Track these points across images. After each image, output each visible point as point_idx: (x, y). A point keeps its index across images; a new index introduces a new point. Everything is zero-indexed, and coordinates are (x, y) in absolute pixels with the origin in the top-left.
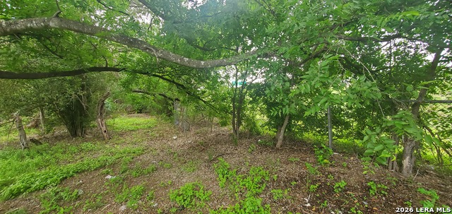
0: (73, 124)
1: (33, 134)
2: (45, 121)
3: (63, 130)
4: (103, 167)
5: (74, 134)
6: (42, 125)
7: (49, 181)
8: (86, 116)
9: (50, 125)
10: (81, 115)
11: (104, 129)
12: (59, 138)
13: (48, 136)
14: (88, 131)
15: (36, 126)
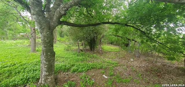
0: (91, 46)
1: (81, 48)
2: (84, 44)
3: (88, 47)
4: (101, 68)
5: (91, 50)
6: (83, 45)
7: (84, 69)
8: (95, 44)
9: (86, 45)
10: (94, 43)
11: (100, 49)
12: (87, 50)
13: (85, 49)
14: (95, 49)
15: (82, 45)
